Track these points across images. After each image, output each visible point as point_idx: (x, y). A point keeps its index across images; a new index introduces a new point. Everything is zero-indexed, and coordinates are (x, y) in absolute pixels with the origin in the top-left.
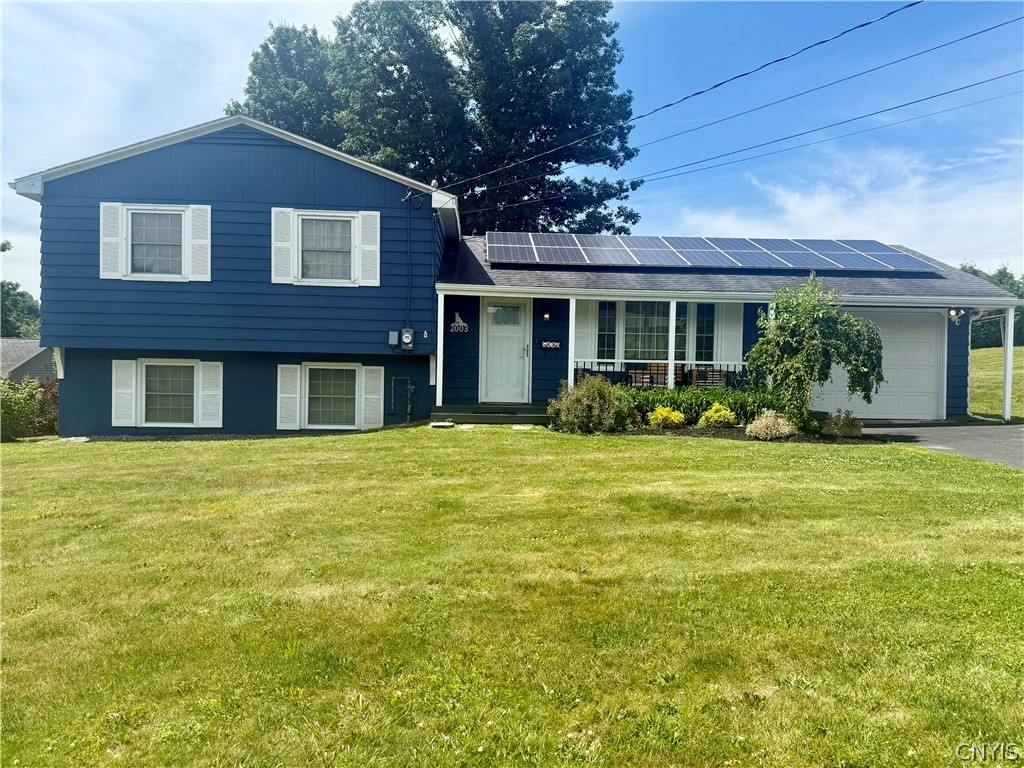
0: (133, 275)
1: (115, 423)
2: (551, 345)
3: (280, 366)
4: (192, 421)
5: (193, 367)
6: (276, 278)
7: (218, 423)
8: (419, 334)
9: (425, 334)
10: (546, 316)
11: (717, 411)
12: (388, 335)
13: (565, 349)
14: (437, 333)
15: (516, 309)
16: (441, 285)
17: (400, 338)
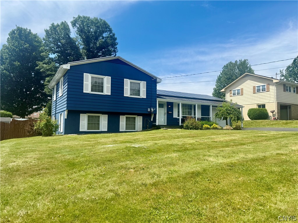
0: (92, 92)
1: (80, 130)
2: (170, 112)
3: (120, 116)
4: (99, 130)
5: (99, 116)
6: (125, 95)
7: (106, 130)
8: (154, 109)
9: (155, 109)
10: (170, 106)
11: (215, 125)
12: (148, 109)
13: (172, 114)
14: (156, 109)
15: (163, 105)
16: (158, 99)
17: (151, 110)
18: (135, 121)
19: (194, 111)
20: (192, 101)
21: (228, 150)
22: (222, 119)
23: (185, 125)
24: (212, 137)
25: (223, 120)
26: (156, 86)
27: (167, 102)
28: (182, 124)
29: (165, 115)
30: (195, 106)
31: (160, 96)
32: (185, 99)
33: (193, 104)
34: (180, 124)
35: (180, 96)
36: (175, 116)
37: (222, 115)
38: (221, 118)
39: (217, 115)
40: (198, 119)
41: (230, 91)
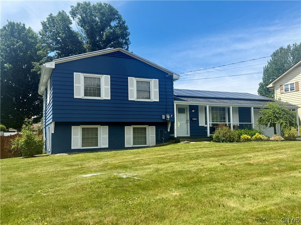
0: (85, 97)
1: (73, 148)
2: (195, 119)
3: (125, 127)
4: (97, 146)
5: (97, 128)
6: (130, 99)
7: (107, 146)
8: (170, 116)
9: (172, 116)
10: (193, 111)
11: (258, 135)
12: (162, 116)
13: (198, 120)
14: (174, 115)
15: (184, 109)
16: (175, 101)
17: (166, 117)
18: (146, 132)
19: (228, 116)
20: (224, 103)
21: (267, 181)
22: (269, 125)
23: (214, 136)
24: (249, 155)
25: (270, 127)
26: (173, 85)
27: (189, 105)
28: (211, 135)
29: (187, 123)
30: (229, 109)
31: (178, 98)
32: (215, 100)
33: (226, 107)
34: (209, 135)
35: (207, 96)
36: (202, 123)
37: (268, 120)
38: (267, 125)
39: (261, 121)
40: (234, 127)
41: (281, 86)
